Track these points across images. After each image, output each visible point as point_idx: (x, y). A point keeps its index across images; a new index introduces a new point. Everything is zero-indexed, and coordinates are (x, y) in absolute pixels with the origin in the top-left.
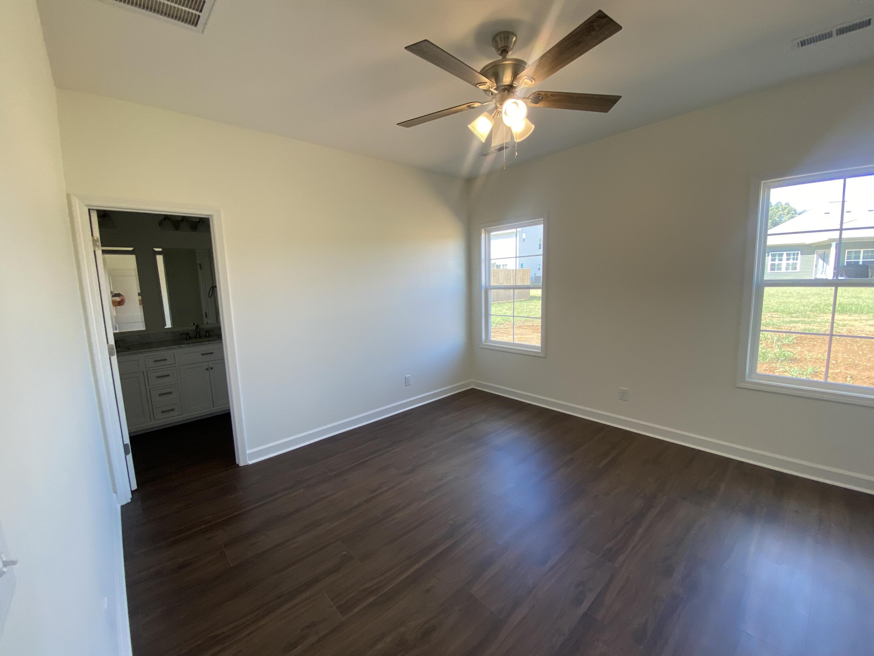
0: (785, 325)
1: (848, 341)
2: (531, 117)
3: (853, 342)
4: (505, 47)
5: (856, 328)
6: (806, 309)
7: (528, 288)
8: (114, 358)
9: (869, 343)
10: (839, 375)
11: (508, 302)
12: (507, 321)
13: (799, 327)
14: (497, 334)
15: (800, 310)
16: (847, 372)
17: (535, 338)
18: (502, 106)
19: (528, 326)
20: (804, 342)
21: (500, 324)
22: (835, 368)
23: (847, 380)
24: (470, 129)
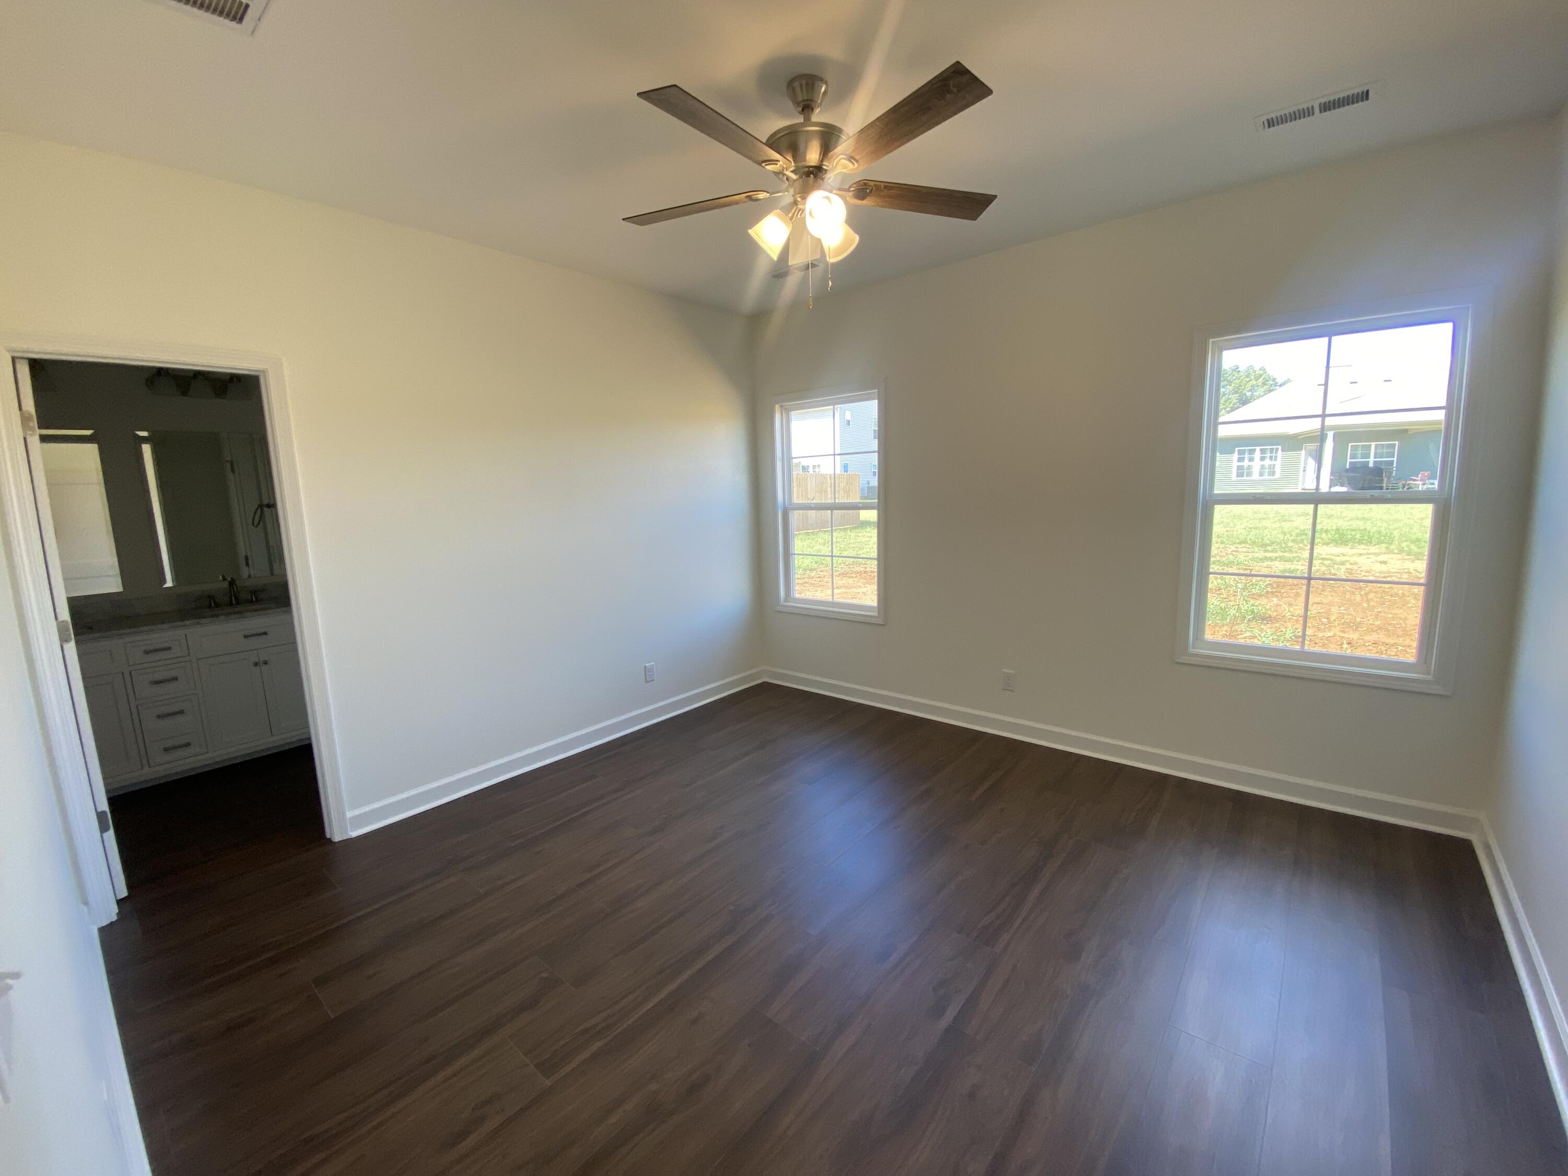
0: (1255, 564)
1: (1347, 587)
2: (853, 221)
3: (1355, 588)
4: (807, 100)
5: (1360, 568)
6: (1288, 538)
7: (856, 507)
8: (71, 648)
9: (1378, 589)
10: (1332, 640)
11: (823, 531)
12: (822, 564)
13: (1276, 567)
14: (804, 588)
15: (1278, 540)
16: (1343, 635)
17: (869, 593)
18: (804, 201)
19: (858, 573)
20: (1283, 590)
21: (811, 570)
22: (1327, 630)
23: (1342, 648)
24: (755, 238)
